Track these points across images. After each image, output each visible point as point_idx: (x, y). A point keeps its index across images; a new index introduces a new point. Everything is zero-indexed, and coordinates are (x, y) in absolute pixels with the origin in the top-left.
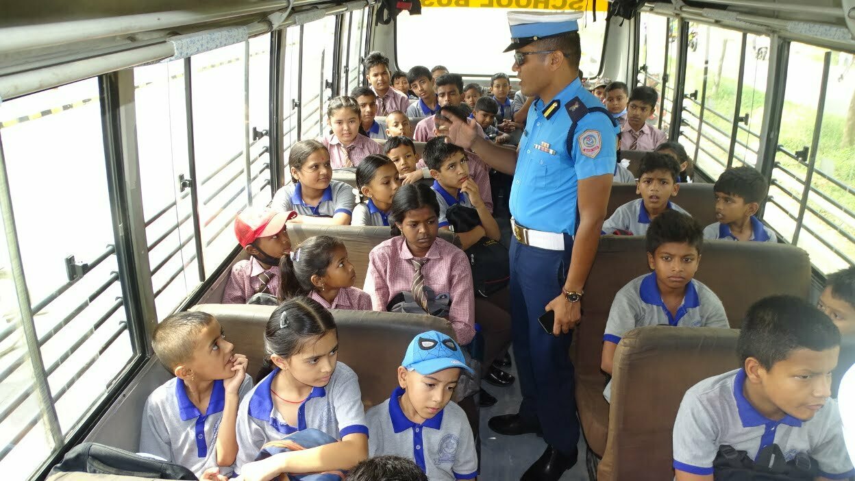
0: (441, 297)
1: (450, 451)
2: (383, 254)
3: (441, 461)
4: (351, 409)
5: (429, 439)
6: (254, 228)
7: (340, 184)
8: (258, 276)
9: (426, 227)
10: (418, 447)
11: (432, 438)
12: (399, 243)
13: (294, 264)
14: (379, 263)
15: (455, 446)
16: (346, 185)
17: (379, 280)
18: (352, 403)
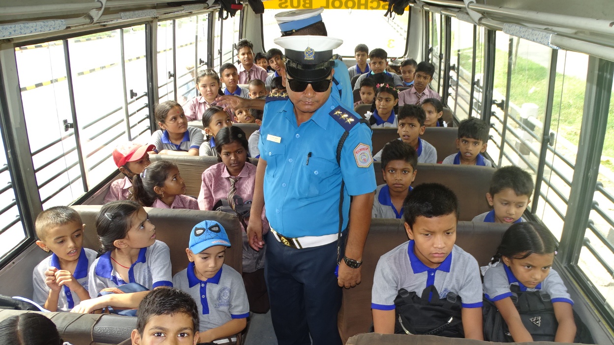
0: (248, 203)
1: (225, 298)
2: (210, 174)
3: (220, 305)
4: (161, 270)
5: (211, 291)
6: (125, 156)
7: (195, 129)
8: (128, 188)
9: (235, 156)
10: (203, 296)
11: (213, 290)
12: (222, 167)
13: (143, 180)
14: (207, 180)
15: (228, 294)
16: (199, 129)
17: (207, 192)
18: (162, 266)
